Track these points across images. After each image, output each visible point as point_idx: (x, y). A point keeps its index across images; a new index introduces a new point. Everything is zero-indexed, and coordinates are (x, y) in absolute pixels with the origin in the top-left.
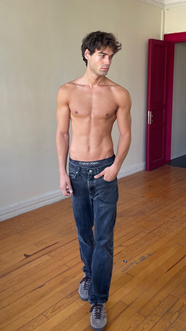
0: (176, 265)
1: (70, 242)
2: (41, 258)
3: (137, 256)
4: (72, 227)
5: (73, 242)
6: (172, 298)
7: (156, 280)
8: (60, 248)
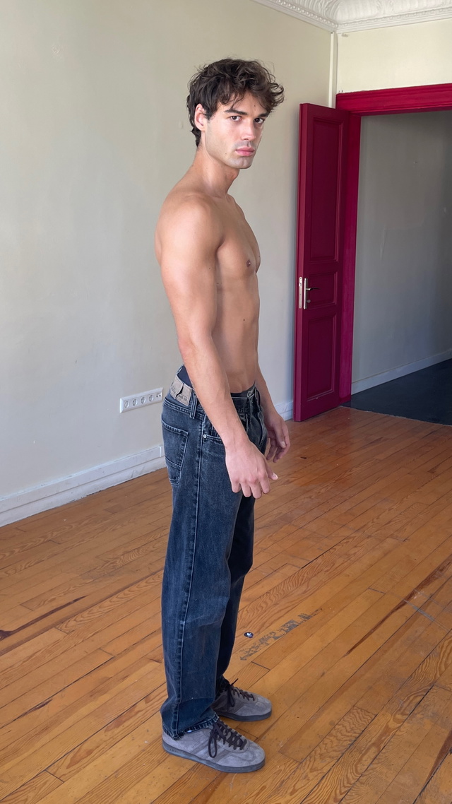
0: (368, 637)
1: (111, 596)
2: (39, 637)
3: (275, 620)
4: (115, 559)
5: (121, 595)
6: (361, 715)
7: (323, 674)
8: (87, 612)
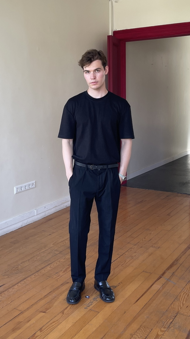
0: (145, 294)
1: (18, 283)
4: (18, 265)
5: (22, 282)
6: (145, 330)
7: (125, 312)
8: (7, 291)
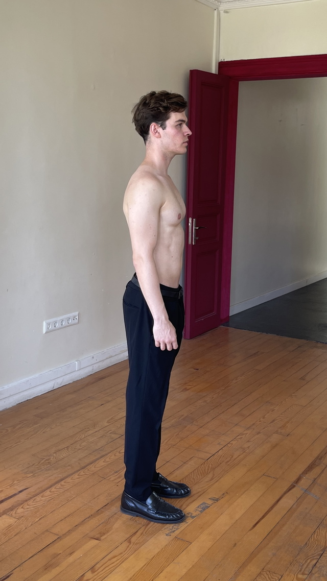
0: (267, 514)
1: (51, 486)
3: (191, 503)
4: (49, 456)
5: (58, 486)
6: (270, 576)
7: (235, 544)
8: (32, 500)
